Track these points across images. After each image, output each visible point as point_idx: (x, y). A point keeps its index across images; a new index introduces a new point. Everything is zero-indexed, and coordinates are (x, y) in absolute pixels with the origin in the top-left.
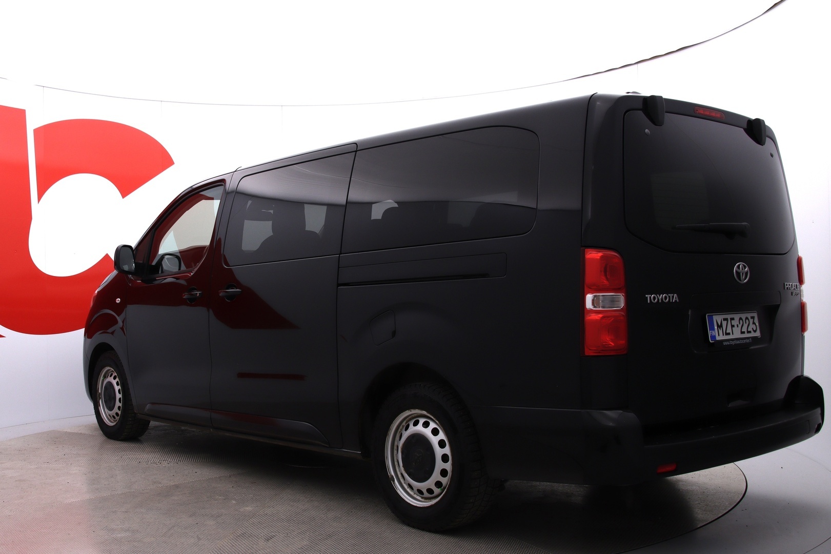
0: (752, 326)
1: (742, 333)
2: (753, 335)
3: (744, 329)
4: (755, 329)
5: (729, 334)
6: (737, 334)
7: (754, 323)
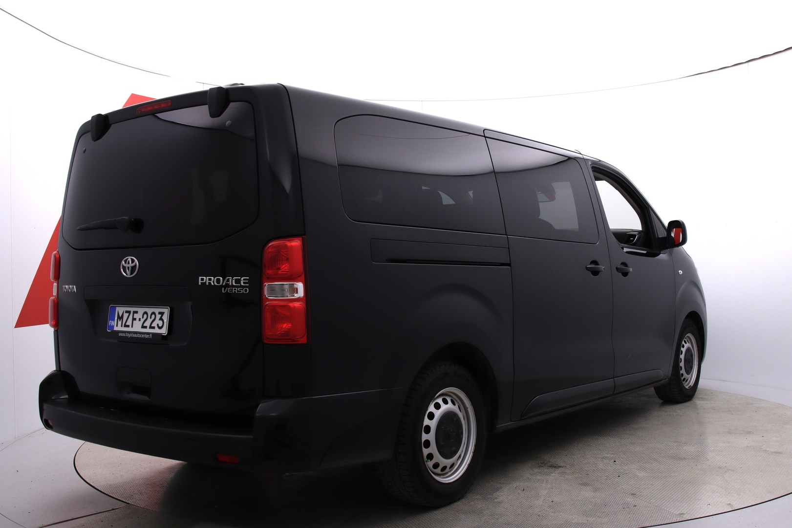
0: (158, 322)
1: (143, 327)
2: (157, 331)
3: (147, 324)
4: (160, 325)
5: (128, 326)
6: (137, 327)
7: (161, 319)
